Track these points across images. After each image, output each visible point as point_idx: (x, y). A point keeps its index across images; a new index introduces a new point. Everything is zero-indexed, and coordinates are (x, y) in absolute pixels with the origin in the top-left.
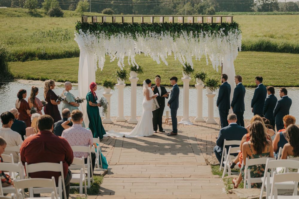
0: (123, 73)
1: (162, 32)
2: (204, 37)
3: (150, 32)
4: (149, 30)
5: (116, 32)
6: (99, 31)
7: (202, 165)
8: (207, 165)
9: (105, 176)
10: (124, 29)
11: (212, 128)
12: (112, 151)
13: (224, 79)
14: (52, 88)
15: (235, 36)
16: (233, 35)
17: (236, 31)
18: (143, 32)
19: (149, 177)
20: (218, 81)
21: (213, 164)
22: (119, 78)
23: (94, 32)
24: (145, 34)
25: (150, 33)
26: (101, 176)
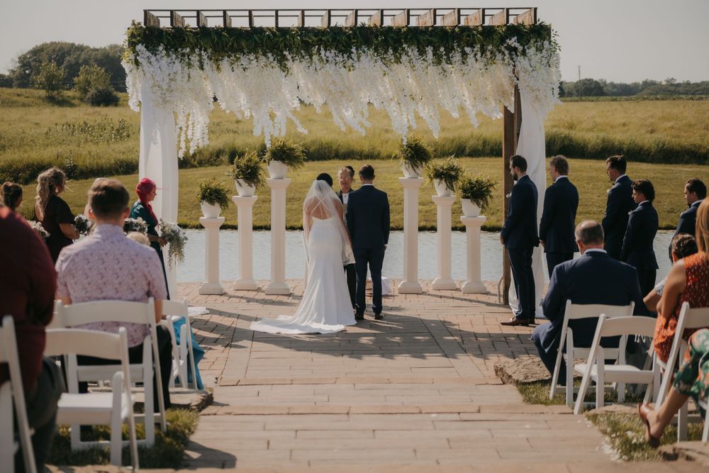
0: (251, 168)
1: (354, 50)
2: (464, 63)
3: (322, 49)
4: (319, 45)
5: (235, 51)
6: (188, 50)
7: (488, 384)
8: (504, 383)
9: (204, 412)
10: (253, 44)
11: (479, 302)
12: (225, 355)
13: (516, 167)
14: (60, 192)
15: (544, 59)
16: (539, 55)
17: (545, 47)
18: (303, 52)
19: (348, 414)
20: (491, 185)
21: (521, 378)
22: (241, 181)
23: (176, 50)
24: (311, 56)
25: (323, 52)
26: (194, 409)
